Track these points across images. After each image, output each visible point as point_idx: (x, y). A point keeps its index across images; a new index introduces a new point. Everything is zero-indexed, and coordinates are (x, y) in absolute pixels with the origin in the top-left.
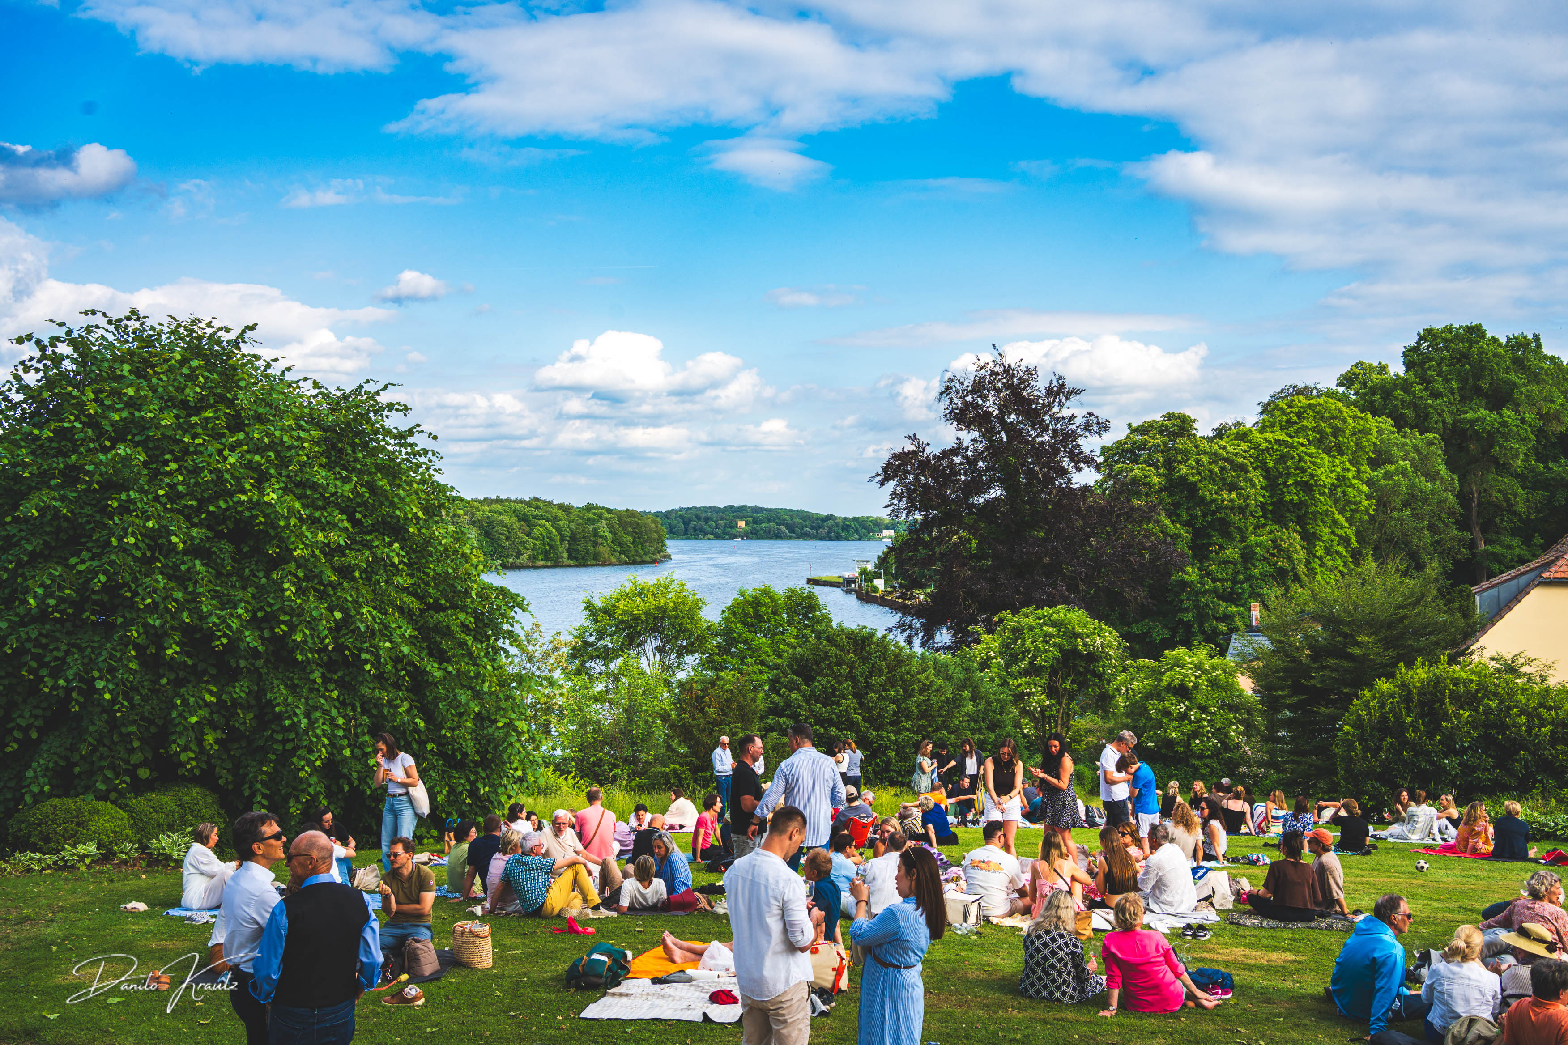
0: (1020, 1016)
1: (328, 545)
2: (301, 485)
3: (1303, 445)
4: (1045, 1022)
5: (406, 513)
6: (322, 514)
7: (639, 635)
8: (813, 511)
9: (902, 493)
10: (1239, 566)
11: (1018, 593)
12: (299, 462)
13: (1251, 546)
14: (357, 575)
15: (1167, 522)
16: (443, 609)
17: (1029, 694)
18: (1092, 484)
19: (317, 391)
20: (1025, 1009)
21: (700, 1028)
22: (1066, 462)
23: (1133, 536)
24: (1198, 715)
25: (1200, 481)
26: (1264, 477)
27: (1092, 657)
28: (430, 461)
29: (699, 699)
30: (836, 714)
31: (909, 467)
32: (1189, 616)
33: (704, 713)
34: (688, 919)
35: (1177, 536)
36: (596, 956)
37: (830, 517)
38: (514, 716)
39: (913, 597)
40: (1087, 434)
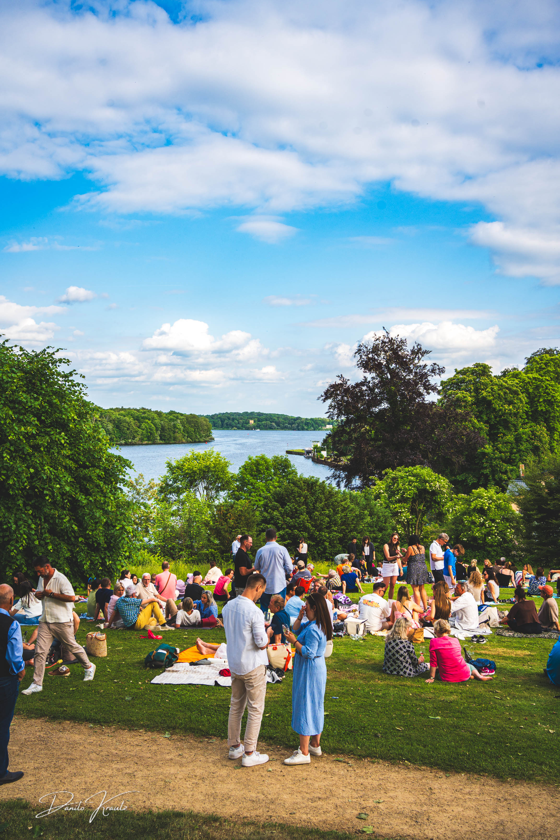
0: (382, 683)
1: (27, 433)
2: (13, 402)
3: (548, 380)
4: (395, 687)
5: (68, 417)
6: (24, 417)
7: (195, 480)
8: (290, 415)
9: (335, 406)
10: (514, 445)
11: (396, 459)
12: (11, 390)
13: (520, 434)
14: (42, 449)
15: (476, 421)
16: (88, 467)
17: (401, 513)
18: (436, 401)
19: (22, 352)
20: (385, 679)
21: (213, 689)
22: (422, 389)
23: (457, 429)
24: (490, 524)
25: (493, 399)
26: (527, 398)
27: (434, 493)
28: (81, 389)
29: (225, 515)
30: (298, 523)
31: (338, 392)
32: (487, 471)
33: (227, 522)
34: (211, 631)
35: (481, 429)
36: (160, 651)
37: (299, 418)
38: (125, 523)
39: (340, 461)
40: (433, 374)
